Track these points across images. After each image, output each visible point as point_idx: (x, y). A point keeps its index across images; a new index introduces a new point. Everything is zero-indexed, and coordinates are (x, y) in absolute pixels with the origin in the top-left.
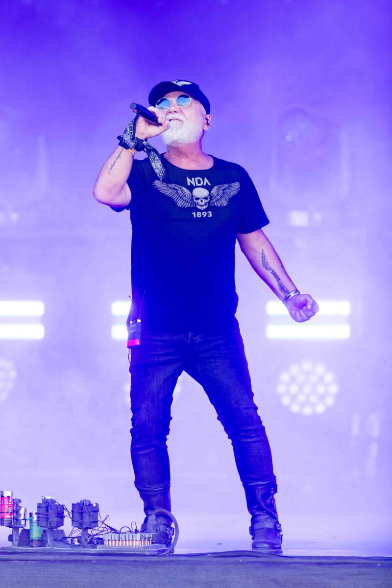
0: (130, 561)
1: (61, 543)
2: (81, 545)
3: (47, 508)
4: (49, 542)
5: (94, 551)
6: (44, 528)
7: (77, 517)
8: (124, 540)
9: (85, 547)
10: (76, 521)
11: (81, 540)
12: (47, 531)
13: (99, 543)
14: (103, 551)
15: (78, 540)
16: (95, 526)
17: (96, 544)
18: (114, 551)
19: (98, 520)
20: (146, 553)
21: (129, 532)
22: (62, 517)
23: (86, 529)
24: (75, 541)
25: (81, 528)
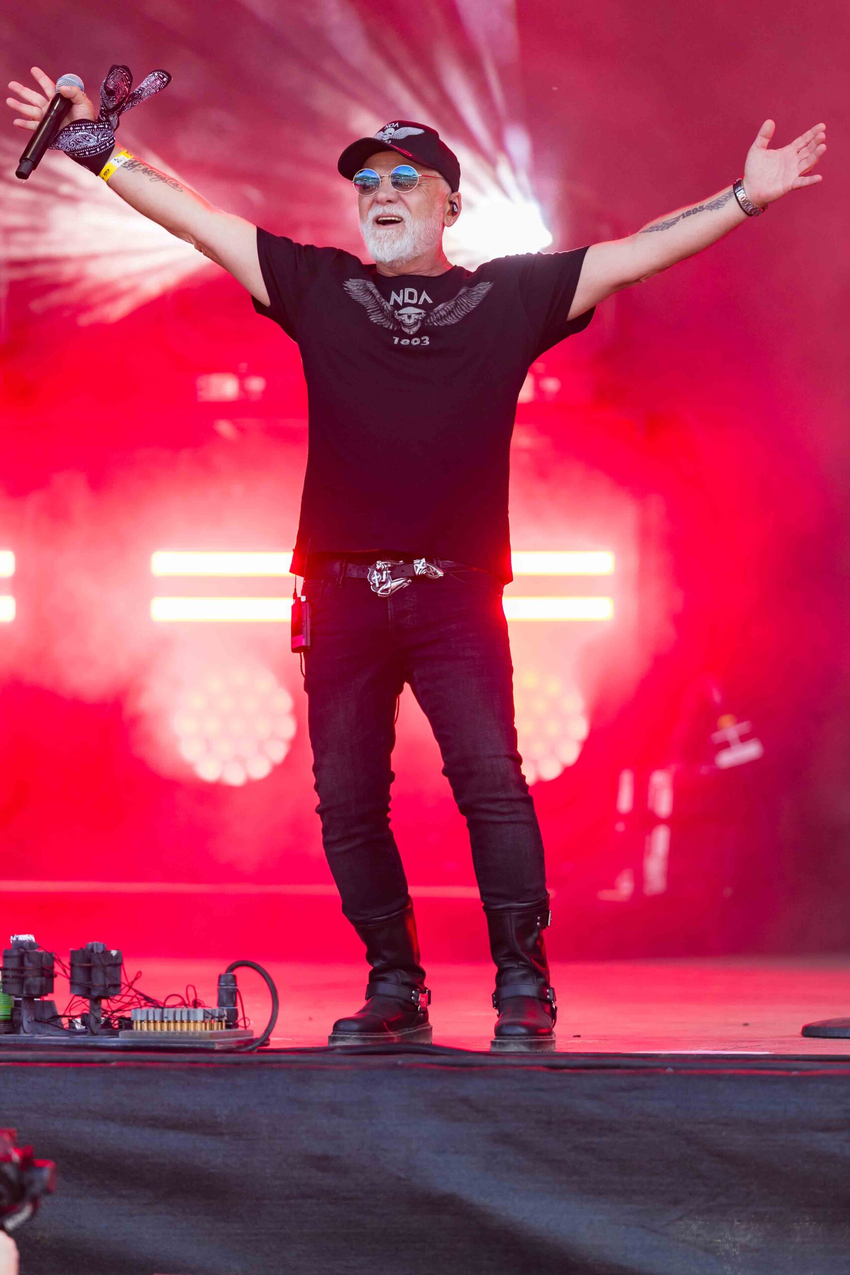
0: (184, 1063)
1: (50, 1026)
2: (89, 1030)
3: (21, 958)
4: (25, 1024)
5: (113, 1041)
6: (16, 997)
7: (80, 976)
8: (172, 1021)
9: (97, 1034)
10: (78, 985)
11: (88, 1020)
12: (22, 1003)
13: (124, 1026)
14: (129, 1042)
15: (82, 1021)
16: (115, 993)
17: (117, 1029)
18: (151, 1042)
19: (122, 982)
20: (214, 1046)
21: (180, 1004)
22: (50, 976)
23: (97, 1000)
24: (77, 1022)
25: (88, 996)
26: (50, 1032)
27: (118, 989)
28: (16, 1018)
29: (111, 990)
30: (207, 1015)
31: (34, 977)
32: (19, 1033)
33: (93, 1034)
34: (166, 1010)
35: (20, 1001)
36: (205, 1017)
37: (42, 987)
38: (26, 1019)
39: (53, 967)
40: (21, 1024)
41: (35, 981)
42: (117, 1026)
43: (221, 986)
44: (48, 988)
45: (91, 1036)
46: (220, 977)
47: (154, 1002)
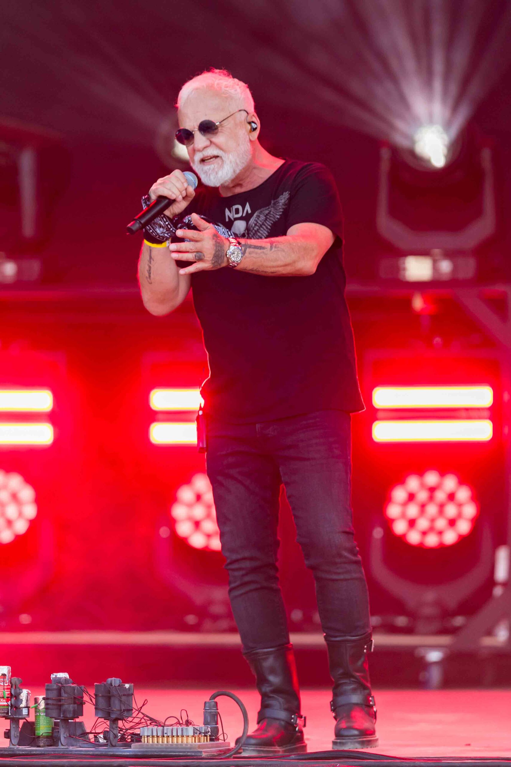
1: (81, 740)
2: (109, 743)
3: (59, 690)
4: (62, 739)
5: (127, 751)
6: (55, 719)
7: (102, 703)
8: (170, 736)
9: (115, 746)
10: (101, 710)
11: (108, 736)
12: (60, 724)
13: (135, 740)
14: (140, 752)
15: (104, 737)
16: (128, 716)
17: (130, 742)
18: (155, 751)
19: (132, 707)
20: (201, 754)
21: (177, 723)
22: (81, 704)
23: (115, 721)
24: (100, 737)
25: (108, 718)
26: (81, 745)
27: (131, 712)
28: (55, 734)
29: (125, 714)
30: (196, 732)
31: (69, 704)
32: (58, 746)
33: (112, 746)
34: (165, 728)
35: (58, 722)
36: (194, 732)
37: (74, 711)
38: (63, 735)
39: (82, 697)
40: (59, 739)
41: (70, 707)
42: (129, 740)
43: (206, 710)
44: (79, 712)
45: (111, 747)
46: (205, 703)
47: (157, 722)
